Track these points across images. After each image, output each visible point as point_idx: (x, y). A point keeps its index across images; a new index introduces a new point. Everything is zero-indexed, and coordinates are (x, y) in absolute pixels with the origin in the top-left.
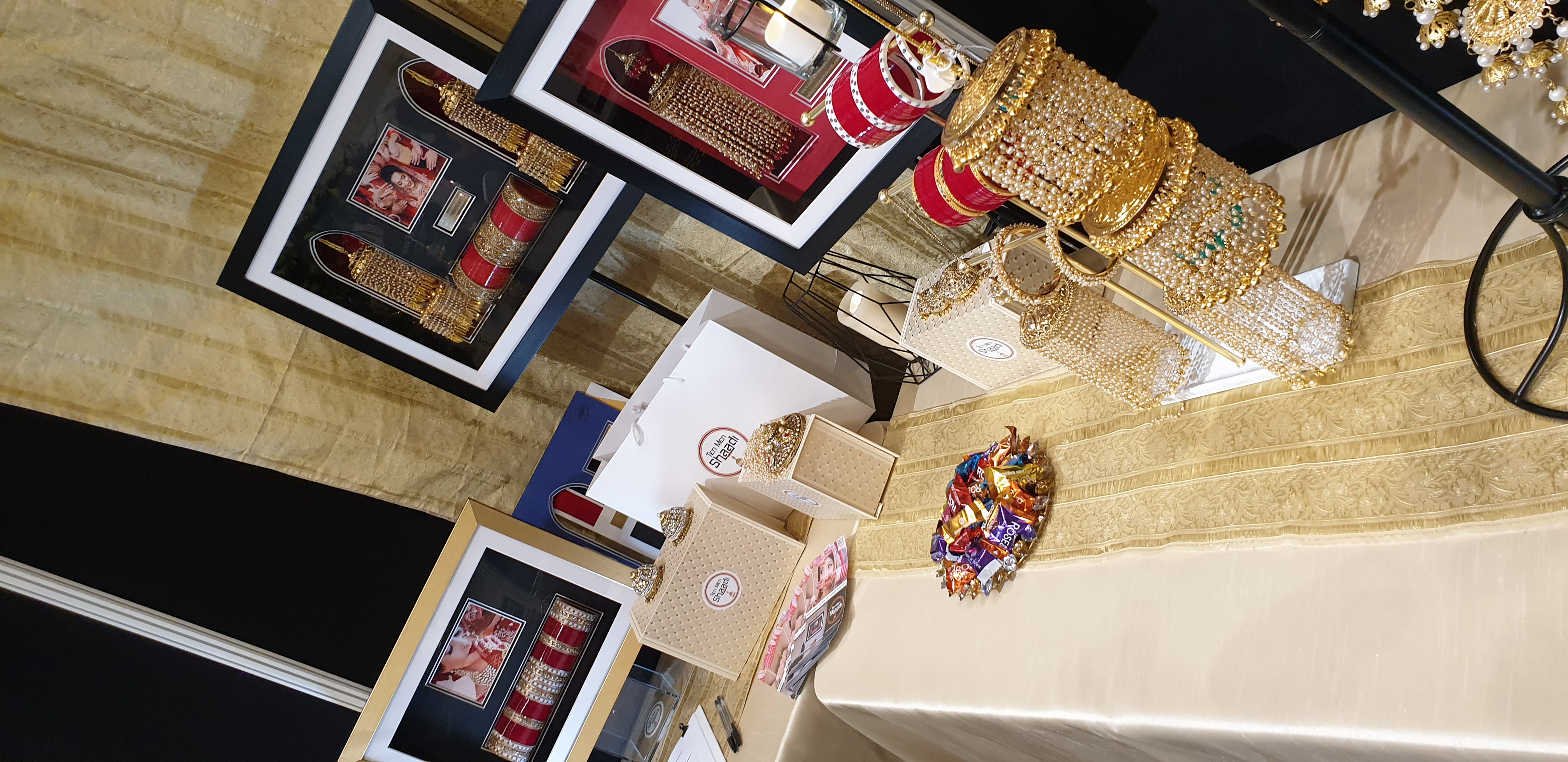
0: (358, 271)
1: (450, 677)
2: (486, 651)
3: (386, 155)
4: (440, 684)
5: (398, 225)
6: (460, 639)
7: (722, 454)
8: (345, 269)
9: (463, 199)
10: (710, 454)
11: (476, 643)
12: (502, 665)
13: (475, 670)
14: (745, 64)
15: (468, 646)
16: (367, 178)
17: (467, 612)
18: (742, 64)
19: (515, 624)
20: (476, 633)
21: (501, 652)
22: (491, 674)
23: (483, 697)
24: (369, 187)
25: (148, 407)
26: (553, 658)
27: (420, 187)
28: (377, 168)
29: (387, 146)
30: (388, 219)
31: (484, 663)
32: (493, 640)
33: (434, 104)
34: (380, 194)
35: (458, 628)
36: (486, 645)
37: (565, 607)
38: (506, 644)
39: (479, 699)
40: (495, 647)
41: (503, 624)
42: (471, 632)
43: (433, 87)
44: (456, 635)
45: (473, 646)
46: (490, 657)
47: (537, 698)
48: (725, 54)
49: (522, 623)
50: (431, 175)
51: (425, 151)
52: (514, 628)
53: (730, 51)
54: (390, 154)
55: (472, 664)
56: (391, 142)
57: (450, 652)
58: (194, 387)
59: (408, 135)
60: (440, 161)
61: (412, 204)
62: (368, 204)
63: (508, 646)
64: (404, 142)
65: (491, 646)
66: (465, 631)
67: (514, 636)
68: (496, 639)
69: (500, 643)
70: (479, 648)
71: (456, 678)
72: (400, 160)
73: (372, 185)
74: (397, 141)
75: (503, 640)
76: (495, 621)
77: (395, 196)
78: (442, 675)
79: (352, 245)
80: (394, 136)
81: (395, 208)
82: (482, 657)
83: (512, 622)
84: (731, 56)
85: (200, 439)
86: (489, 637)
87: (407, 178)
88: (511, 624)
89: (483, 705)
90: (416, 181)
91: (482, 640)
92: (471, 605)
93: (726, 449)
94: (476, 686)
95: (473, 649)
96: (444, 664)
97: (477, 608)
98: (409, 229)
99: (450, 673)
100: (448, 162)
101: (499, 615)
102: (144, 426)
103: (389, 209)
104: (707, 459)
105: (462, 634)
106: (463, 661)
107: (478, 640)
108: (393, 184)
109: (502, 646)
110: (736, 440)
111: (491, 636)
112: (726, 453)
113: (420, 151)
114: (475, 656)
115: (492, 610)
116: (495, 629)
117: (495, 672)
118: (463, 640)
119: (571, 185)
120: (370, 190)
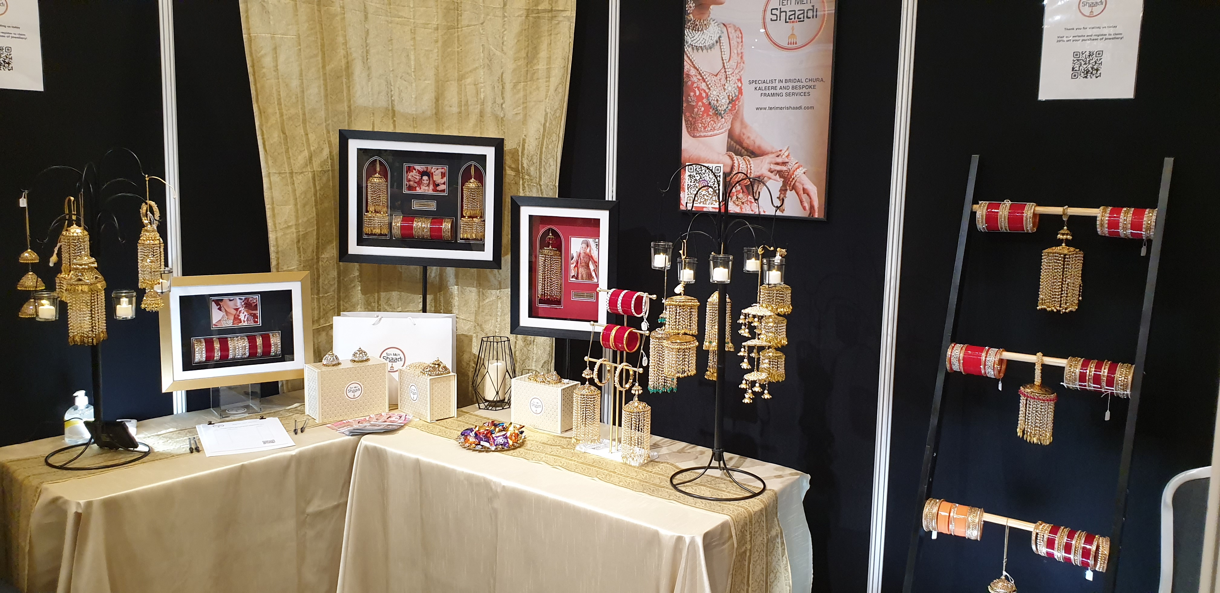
0: (373, 180)
1: (219, 306)
2: (239, 316)
3: (433, 171)
4: (213, 303)
5: (405, 187)
6: (239, 301)
8: (369, 176)
9: (432, 206)
10: (388, 354)
11: (240, 309)
12: (236, 326)
13: (227, 315)
14: (573, 271)
15: (237, 306)
16: (418, 167)
17: (253, 298)
18: (573, 270)
19: (257, 321)
20: (245, 307)
21: (241, 322)
22: (229, 323)
23: (217, 326)
24: (415, 170)
25: (269, 124)
26: (253, 346)
27: (427, 188)
28: (425, 170)
29: (437, 169)
30: (405, 182)
31: (232, 318)
32: (245, 316)
33: (466, 178)
34: (414, 175)
35: (243, 298)
36: (241, 314)
37: (281, 338)
38: (246, 322)
39: (215, 325)
40: (242, 319)
41: (255, 316)
42: (244, 304)
43: (471, 176)
44: (239, 299)
45: (238, 309)
46: (237, 319)
47: (231, 349)
48: (572, 264)
49: (260, 323)
50: (435, 190)
51: (444, 184)
52: (256, 322)
53: (574, 265)
54: (435, 172)
55: (230, 313)
56: (440, 170)
57: (230, 300)
58: (286, 138)
59: (447, 175)
60: (443, 191)
61: (417, 188)
62: (407, 172)
63: (246, 324)
64: (443, 175)
65: (242, 317)
66: (243, 302)
67: (252, 324)
68: (246, 317)
69: (246, 320)
70: (238, 312)
71: (220, 309)
72: (434, 176)
73: (416, 170)
74: (441, 172)
75: (247, 320)
76: (254, 312)
77: (417, 181)
78: (218, 302)
79: (384, 174)
80: (443, 170)
81: (412, 183)
82: (235, 316)
83: (258, 319)
84: (573, 266)
85: (266, 151)
86: (245, 313)
87: (428, 182)
88: (256, 320)
89: (213, 328)
90: (428, 185)
91: (243, 312)
92: (257, 298)
94: (220, 320)
95: (237, 309)
96: (224, 300)
97: (257, 301)
98: (405, 191)
99: (220, 305)
100: (445, 194)
101: (258, 312)
102: (261, 125)
103: (409, 181)
105: (242, 301)
106: (228, 307)
107: (242, 309)
108: (422, 178)
109: (244, 321)
111: (247, 314)
113: (443, 182)
114: (234, 312)
115: (259, 307)
116: (251, 314)
117: (231, 325)
118: (239, 302)
119: (463, 241)
120: (414, 171)
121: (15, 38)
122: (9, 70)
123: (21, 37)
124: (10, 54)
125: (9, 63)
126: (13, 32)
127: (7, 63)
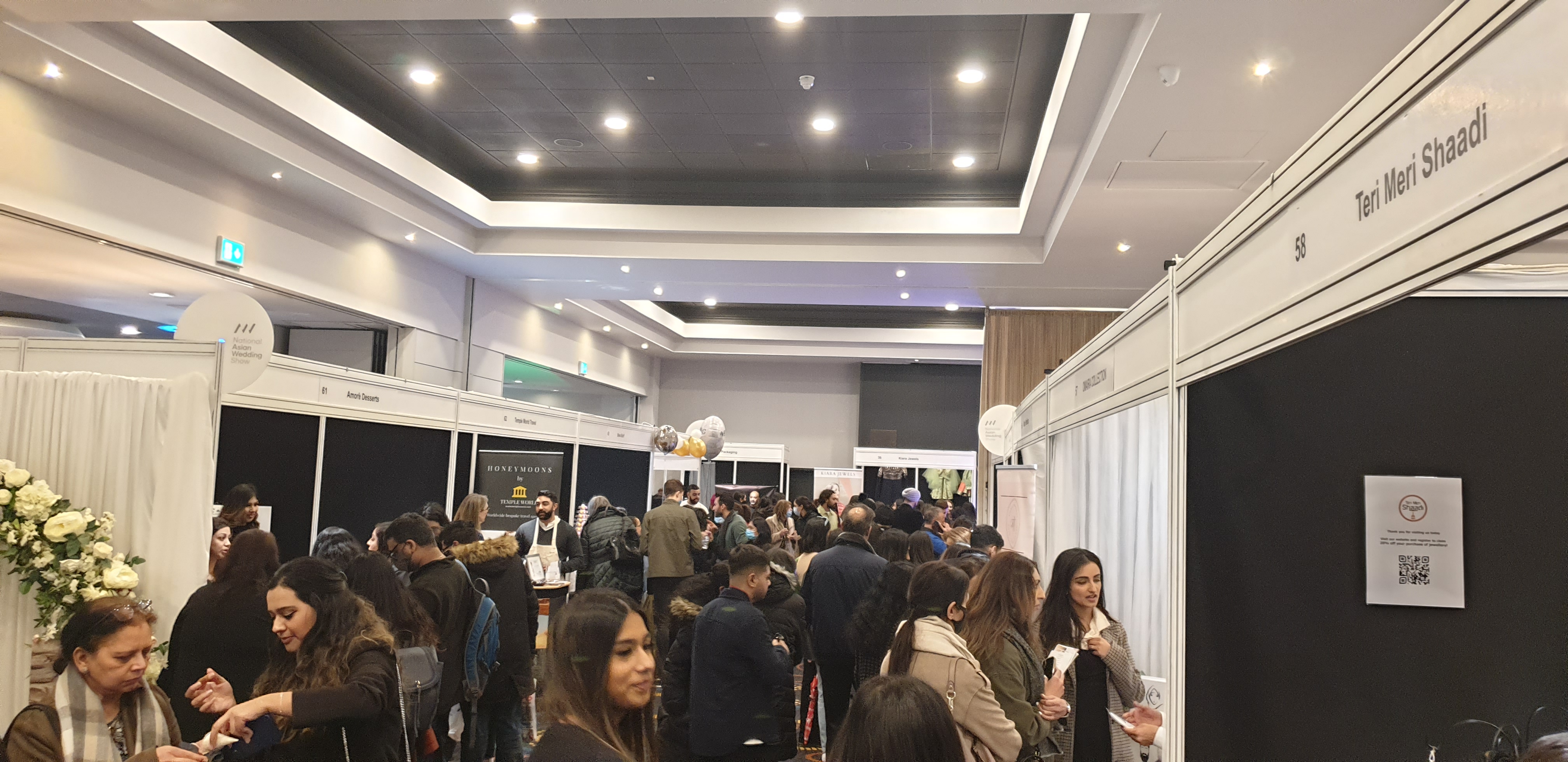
121: (1434, 545)
122: (1425, 584)
123: (1441, 544)
124: (1427, 565)
125: (1425, 576)
126: (1431, 539)
127: (1423, 576)
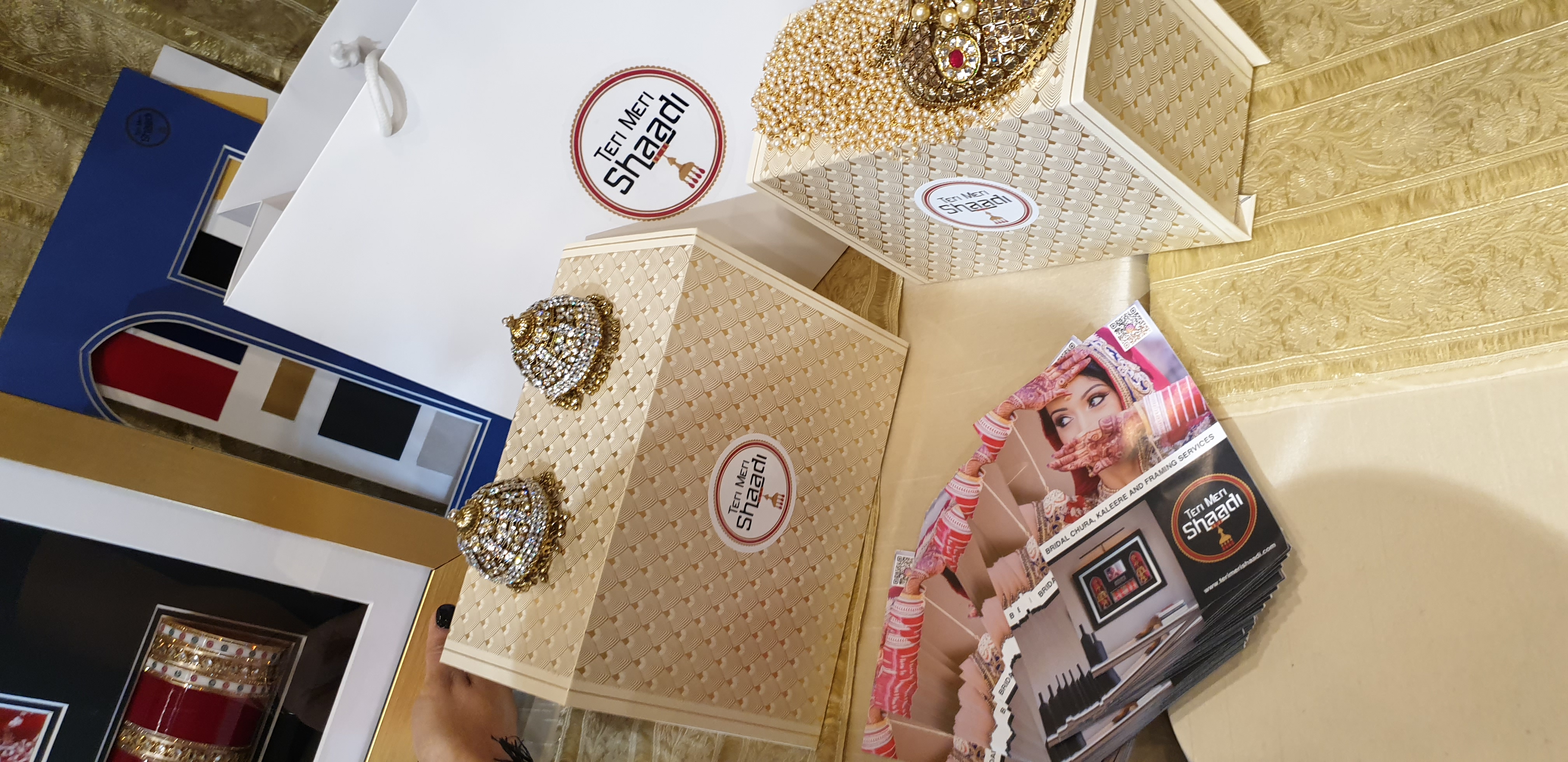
7: (639, 153)
10: (606, 152)
19: (28, 718)
37: (195, 640)
49: (53, 709)
52: (28, 728)
83: (15, 714)
88: (16, 722)
93: (651, 136)
104: (597, 168)
110: (680, 104)
112: (651, 148)
